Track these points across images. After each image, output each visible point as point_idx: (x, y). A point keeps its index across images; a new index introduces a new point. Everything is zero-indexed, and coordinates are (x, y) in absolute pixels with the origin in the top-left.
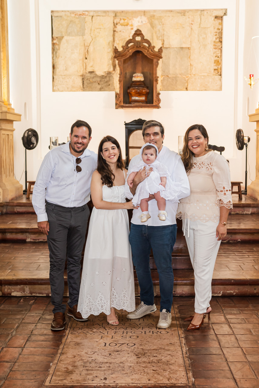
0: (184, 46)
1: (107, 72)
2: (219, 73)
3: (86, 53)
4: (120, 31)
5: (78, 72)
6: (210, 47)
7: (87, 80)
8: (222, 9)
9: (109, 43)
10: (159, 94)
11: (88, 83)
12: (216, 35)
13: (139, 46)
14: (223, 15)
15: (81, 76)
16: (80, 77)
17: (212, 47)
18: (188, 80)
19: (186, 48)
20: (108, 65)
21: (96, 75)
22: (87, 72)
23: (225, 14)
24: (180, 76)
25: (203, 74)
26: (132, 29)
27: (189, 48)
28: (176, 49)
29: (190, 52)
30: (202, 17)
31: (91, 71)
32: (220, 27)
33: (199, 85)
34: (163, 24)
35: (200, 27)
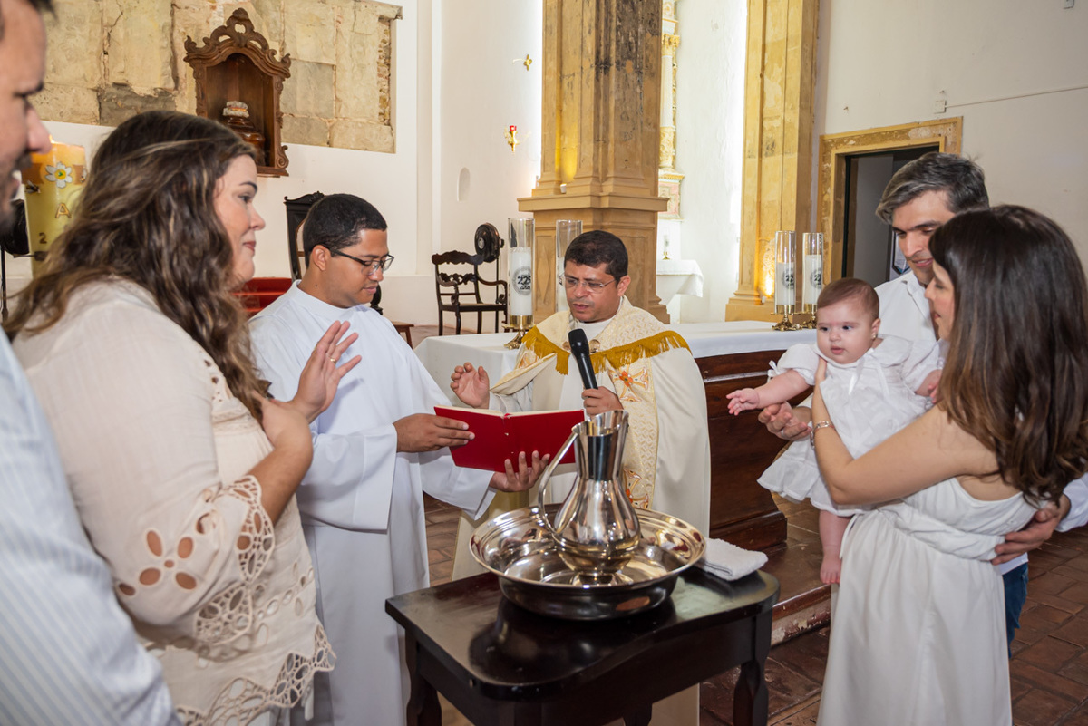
0: (324, 60)
1: (159, 90)
2: (386, 121)
3: (106, 41)
4: (187, 8)
5: (86, 81)
6: (372, 70)
7: (107, 101)
8: (392, 6)
9: (164, 27)
10: (286, 148)
11: (111, 109)
12: (380, 51)
13: (243, 44)
14: (394, 17)
15: (93, 90)
16: (92, 92)
17: (376, 72)
18: (331, 127)
19: (328, 65)
20: (163, 75)
21: (133, 92)
22: (110, 84)
23: (398, 16)
24: (317, 118)
25: (359, 120)
26: (214, 8)
27: (333, 66)
28: (307, 64)
29: (335, 74)
30: (358, 12)
31: (120, 82)
32: (387, 38)
33: (353, 139)
34: (283, 11)
35: (353, 31)
